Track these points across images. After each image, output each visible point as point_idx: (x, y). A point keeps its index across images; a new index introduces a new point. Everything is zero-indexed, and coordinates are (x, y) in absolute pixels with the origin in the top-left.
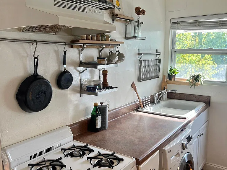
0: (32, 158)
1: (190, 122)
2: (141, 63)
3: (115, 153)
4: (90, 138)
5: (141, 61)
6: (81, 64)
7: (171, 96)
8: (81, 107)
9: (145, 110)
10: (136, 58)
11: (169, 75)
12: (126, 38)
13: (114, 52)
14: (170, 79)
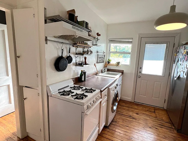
0: (59, 90)
1: (117, 79)
2: (98, 56)
3: (92, 88)
4: (80, 84)
5: (98, 55)
6: (76, 54)
7: (108, 70)
8: (76, 72)
9: (99, 75)
10: (96, 54)
11: (108, 62)
12: (93, 45)
13: (89, 50)
14: (108, 63)
